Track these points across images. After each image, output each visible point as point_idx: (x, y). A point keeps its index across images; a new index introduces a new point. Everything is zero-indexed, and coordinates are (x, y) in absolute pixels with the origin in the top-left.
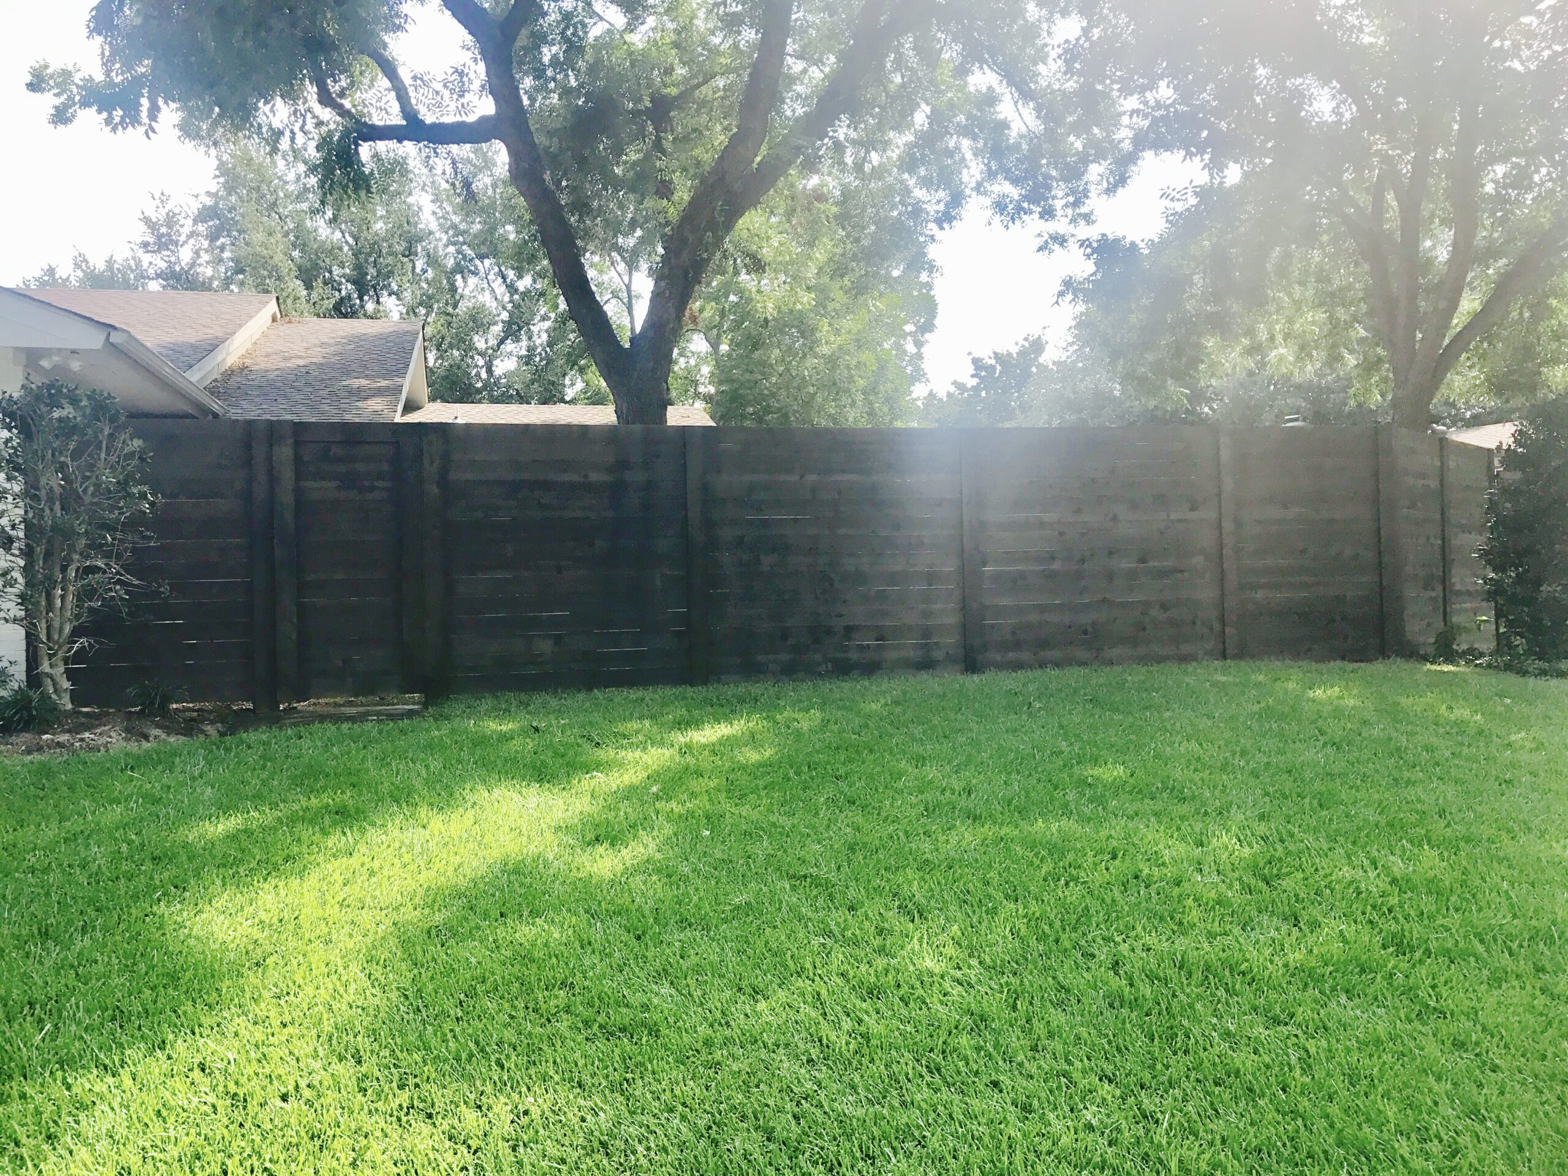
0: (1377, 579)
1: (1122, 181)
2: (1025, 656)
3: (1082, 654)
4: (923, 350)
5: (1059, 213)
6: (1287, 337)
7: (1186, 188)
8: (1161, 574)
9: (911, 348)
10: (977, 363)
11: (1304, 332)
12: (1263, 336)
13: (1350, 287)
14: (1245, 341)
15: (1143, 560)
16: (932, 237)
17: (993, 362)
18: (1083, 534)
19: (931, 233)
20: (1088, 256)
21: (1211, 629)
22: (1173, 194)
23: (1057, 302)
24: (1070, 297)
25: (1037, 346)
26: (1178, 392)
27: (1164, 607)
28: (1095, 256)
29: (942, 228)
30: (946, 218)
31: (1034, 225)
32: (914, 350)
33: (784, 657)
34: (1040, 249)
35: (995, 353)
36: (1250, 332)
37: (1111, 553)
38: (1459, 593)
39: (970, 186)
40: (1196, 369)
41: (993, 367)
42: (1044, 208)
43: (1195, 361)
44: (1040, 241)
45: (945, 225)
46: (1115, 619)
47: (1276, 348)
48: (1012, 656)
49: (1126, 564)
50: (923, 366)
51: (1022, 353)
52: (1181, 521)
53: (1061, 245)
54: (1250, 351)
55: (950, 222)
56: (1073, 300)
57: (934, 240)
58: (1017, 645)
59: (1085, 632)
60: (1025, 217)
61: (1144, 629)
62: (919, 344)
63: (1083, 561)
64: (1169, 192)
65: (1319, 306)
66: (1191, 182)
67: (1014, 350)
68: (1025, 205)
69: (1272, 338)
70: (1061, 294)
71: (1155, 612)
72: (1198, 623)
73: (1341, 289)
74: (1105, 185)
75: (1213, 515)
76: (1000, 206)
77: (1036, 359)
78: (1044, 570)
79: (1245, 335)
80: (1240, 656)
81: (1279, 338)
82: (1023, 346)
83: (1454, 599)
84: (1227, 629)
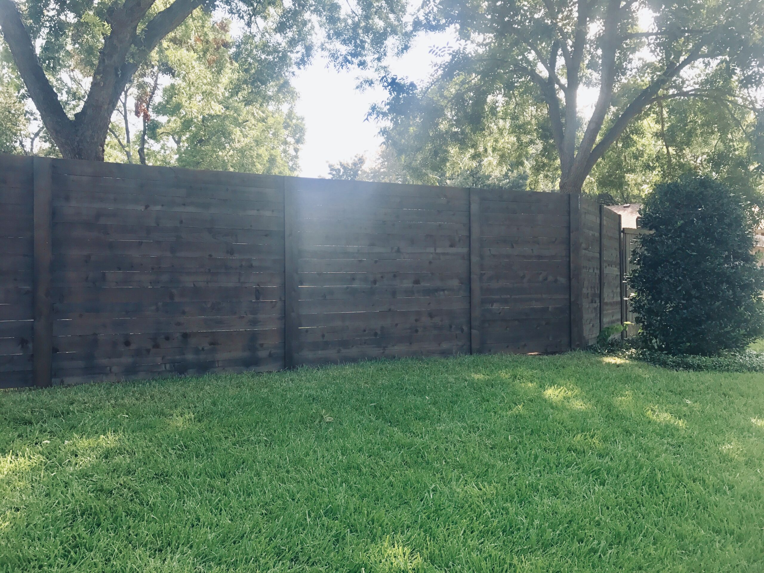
0: (567, 297)
1: (406, 48)
2: (332, 353)
3: (375, 351)
4: (299, 153)
5: (370, 64)
6: (494, 150)
7: (445, 47)
8: (428, 292)
9: (292, 152)
10: (331, 166)
11: (504, 147)
12: (481, 149)
13: (529, 123)
14: (472, 151)
15: (417, 282)
16: (293, 73)
17: (339, 167)
18: (376, 262)
19: (292, 70)
20: (386, 87)
21: (462, 330)
22: (437, 51)
23: (367, 119)
24: (375, 116)
25: (361, 161)
26: (433, 177)
27: (431, 315)
28: (390, 87)
29: (300, 68)
30: (302, 62)
31: (354, 70)
32: (294, 153)
33: (127, 360)
34: (357, 87)
35: (341, 163)
36: (474, 146)
37: (395, 276)
38: (607, 304)
39: (317, 45)
40: (445, 166)
41: (339, 170)
42: (360, 61)
43: (445, 160)
44: (358, 82)
45: (301, 67)
46: (397, 325)
47: (487, 157)
48: (321, 353)
49: (407, 284)
50: (298, 162)
51: (355, 164)
52: (444, 254)
53: (370, 85)
54: (473, 157)
55: (304, 65)
56: (377, 118)
57: (294, 75)
58: (326, 345)
59: (376, 334)
60: (349, 65)
61: (417, 331)
62: (296, 150)
63: (375, 282)
64: (435, 49)
65: (512, 133)
66: (448, 44)
67: (350, 162)
68: (349, 58)
69: (486, 150)
70: (370, 114)
71: (425, 320)
72: (453, 327)
73: (524, 124)
74: (396, 50)
75: (465, 250)
76: (334, 56)
77: (361, 167)
78: (347, 288)
79: (472, 146)
80: (480, 351)
81: (490, 150)
82: (354, 160)
83: (606, 307)
84: (474, 332)
